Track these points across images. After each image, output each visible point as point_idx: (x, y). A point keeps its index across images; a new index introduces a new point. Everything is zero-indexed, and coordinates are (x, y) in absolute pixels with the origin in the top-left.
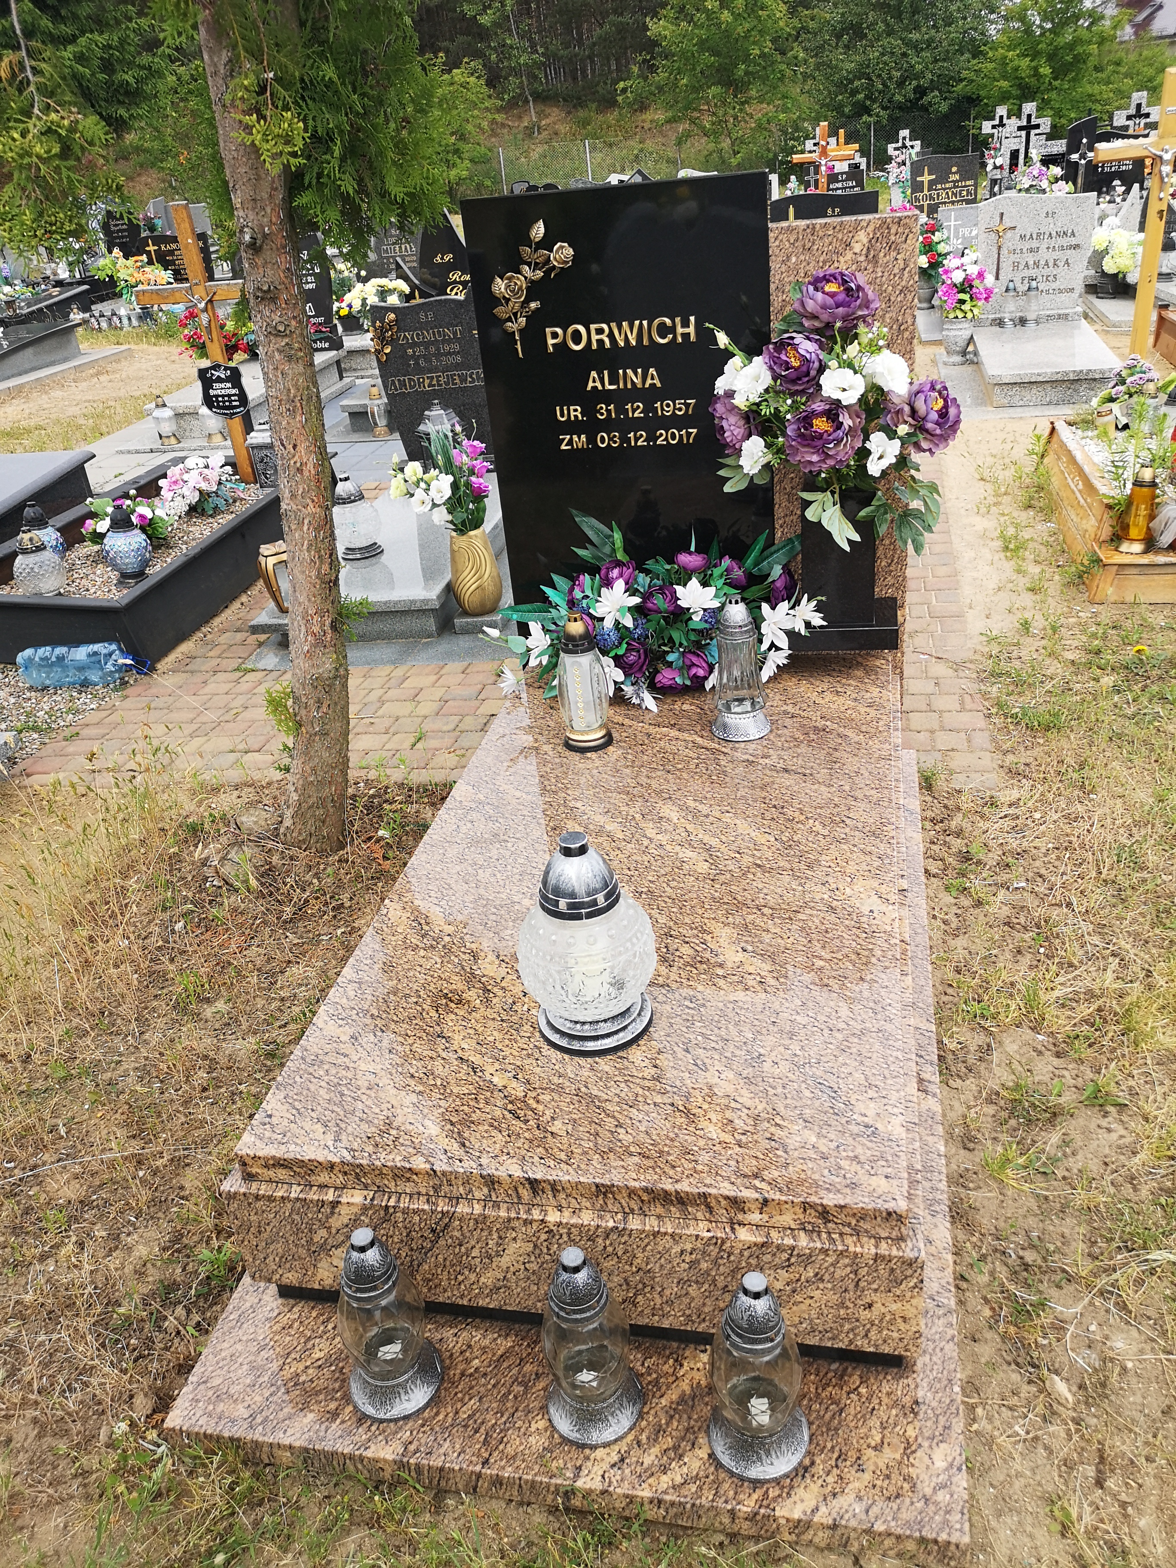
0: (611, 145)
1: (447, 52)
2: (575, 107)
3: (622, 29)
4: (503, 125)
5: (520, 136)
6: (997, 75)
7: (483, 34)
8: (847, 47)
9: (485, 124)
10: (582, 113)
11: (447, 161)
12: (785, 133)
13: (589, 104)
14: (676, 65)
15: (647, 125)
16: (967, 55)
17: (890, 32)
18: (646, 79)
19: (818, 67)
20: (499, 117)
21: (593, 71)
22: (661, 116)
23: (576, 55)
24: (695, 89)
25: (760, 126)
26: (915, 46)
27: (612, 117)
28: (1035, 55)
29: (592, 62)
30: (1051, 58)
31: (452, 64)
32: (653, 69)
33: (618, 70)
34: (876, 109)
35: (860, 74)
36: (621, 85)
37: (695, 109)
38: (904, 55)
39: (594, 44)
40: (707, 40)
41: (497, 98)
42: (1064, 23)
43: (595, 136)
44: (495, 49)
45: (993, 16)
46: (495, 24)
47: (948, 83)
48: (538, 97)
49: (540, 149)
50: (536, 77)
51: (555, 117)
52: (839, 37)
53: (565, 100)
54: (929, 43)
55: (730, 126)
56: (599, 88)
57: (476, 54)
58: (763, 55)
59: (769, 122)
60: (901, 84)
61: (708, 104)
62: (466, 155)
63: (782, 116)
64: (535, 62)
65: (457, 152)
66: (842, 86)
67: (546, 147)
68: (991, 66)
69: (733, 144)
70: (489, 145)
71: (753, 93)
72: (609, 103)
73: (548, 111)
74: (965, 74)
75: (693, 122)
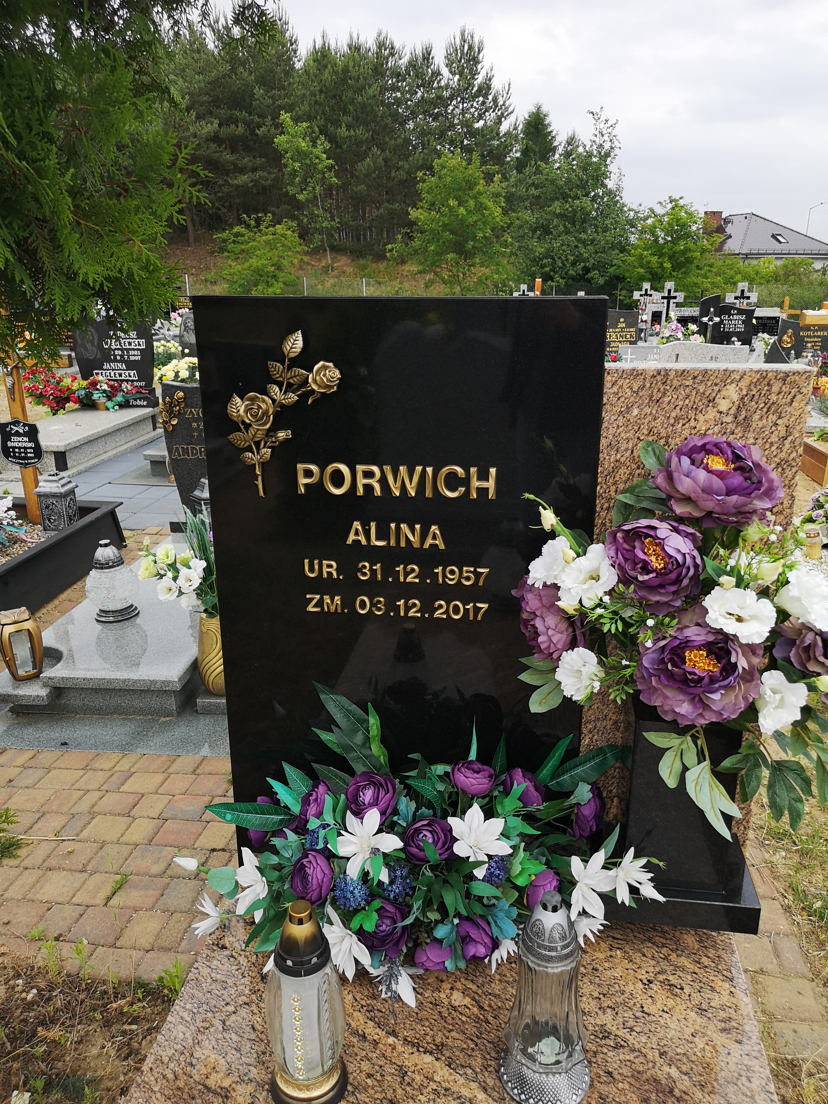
0: (380, 283)
1: (274, 215)
2: (357, 257)
3: (392, 213)
4: (308, 264)
5: (319, 272)
6: (637, 265)
7: (299, 206)
8: (539, 238)
9: (296, 262)
10: (362, 262)
11: (268, 282)
12: (496, 287)
13: (368, 256)
14: (427, 237)
15: (405, 274)
16: (617, 251)
17: (567, 232)
18: (407, 245)
19: (520, 248)
20: (306, 258)
21: (371, 236)
22: (414, 268)
23: (360, 226)
24: (438, 254)
25: (480, 281)
26: (584, 242)
27: (382, 266)
28: (661, 255)
29: (371, 231)
30: (671, 258)
31: (277, 221)
32: (411, 238)
33: (388, 237)
34: (557, 277)
35: (547, 255)
36: (389, 246)
37: (438, 266)
38: (576, 247)
39: (373, 220)
40: (448, 224)
41: (306, 245)
42: (679, 238)
43: (369, 276)
44: (306, 216)
45: (633, 229)
46: (307, 200)
47: (604, 267)
48: (333, 249)
49: (332, 281)
50: (332, 236)
51: (343, 261)
52: (534, 231)
53: (351, 252)
54: (592, 241)
55: (461, 278)
56: (374, 247)
57: (293, 218)
58: (485, 237)
59: (486, 279)
60: (574, 264)
61: (447, 264)
62: (281, 280)
63: (495, 276)
64: (332, 227)
65: (274, 277)
66: (535, 261)
67: (336, 280)
68: (632, 259)
69: (462, 290)
70: (297, 275)
71: (477, 260)
72: (381, 257)
73: (339, 258)
74: (615, 262)
75: (436, 274)
